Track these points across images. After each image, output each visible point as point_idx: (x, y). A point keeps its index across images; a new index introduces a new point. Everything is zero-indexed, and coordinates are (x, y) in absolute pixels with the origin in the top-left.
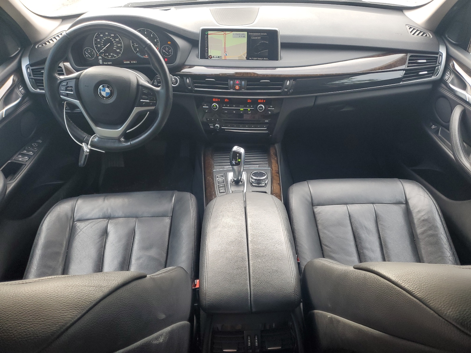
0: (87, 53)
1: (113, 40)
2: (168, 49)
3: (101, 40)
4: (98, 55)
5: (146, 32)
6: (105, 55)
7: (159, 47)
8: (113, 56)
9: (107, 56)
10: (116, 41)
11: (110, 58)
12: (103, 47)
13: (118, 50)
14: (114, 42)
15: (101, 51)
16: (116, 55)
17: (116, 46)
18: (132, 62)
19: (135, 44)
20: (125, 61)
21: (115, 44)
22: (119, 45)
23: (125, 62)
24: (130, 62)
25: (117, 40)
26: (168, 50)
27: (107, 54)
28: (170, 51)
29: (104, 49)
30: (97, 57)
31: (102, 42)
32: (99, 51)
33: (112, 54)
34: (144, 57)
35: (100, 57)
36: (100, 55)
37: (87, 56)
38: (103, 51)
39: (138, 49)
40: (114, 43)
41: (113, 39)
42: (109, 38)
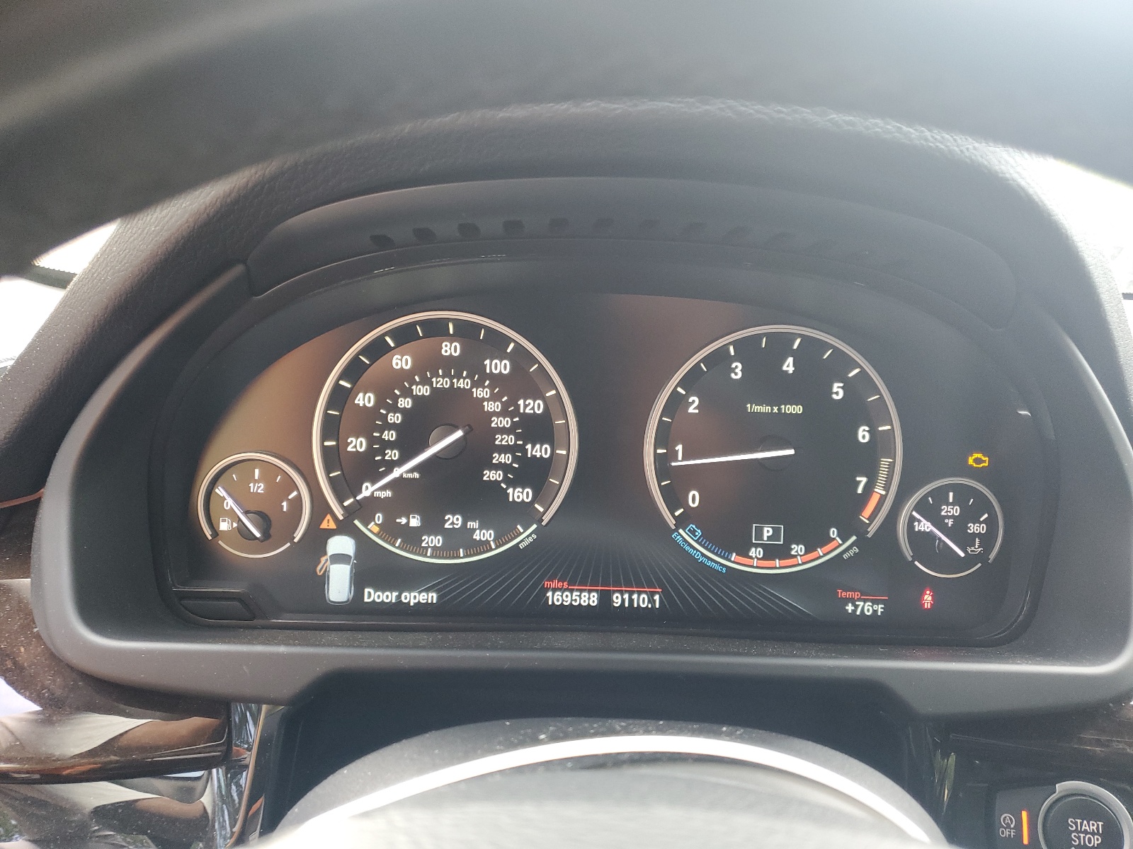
0: (230, 503)
1: (491, 407)
2: (956, 511)
3: (386, 399)
4: (327, 523)
5: (790, 360)
6: (390, 530)
7: (887, 488)
8: (461, 539)
9: (412, 538)
10: (516, 412)
11: (437, 552)
12: (393, 454)
13: (520, 495)
14: (496, 422)
15: (367, 490)
16: (487, 535)
17: (506, 459)
18: (617, 600)
19: (679, 448)
20: (555, 584)
21: (510, 440)
22: (540, 451)
23: (556, 598)
24: (605, 598)
25: (533, 407)
26: (961, 522)
27: (415, 522)
28: (974, 528)
29: (397, 472)
30: (317, 539)
31: (396, 418)
32: (345, 487)
33: (454, 521)
34: (734, 562)
35: (341, 544)
36: (345, 528)
37: (224, 526)
38: (388, 493)
39: (694, 498)
40: (503, 431)
41: (494, 398)
42: (463, 384)
